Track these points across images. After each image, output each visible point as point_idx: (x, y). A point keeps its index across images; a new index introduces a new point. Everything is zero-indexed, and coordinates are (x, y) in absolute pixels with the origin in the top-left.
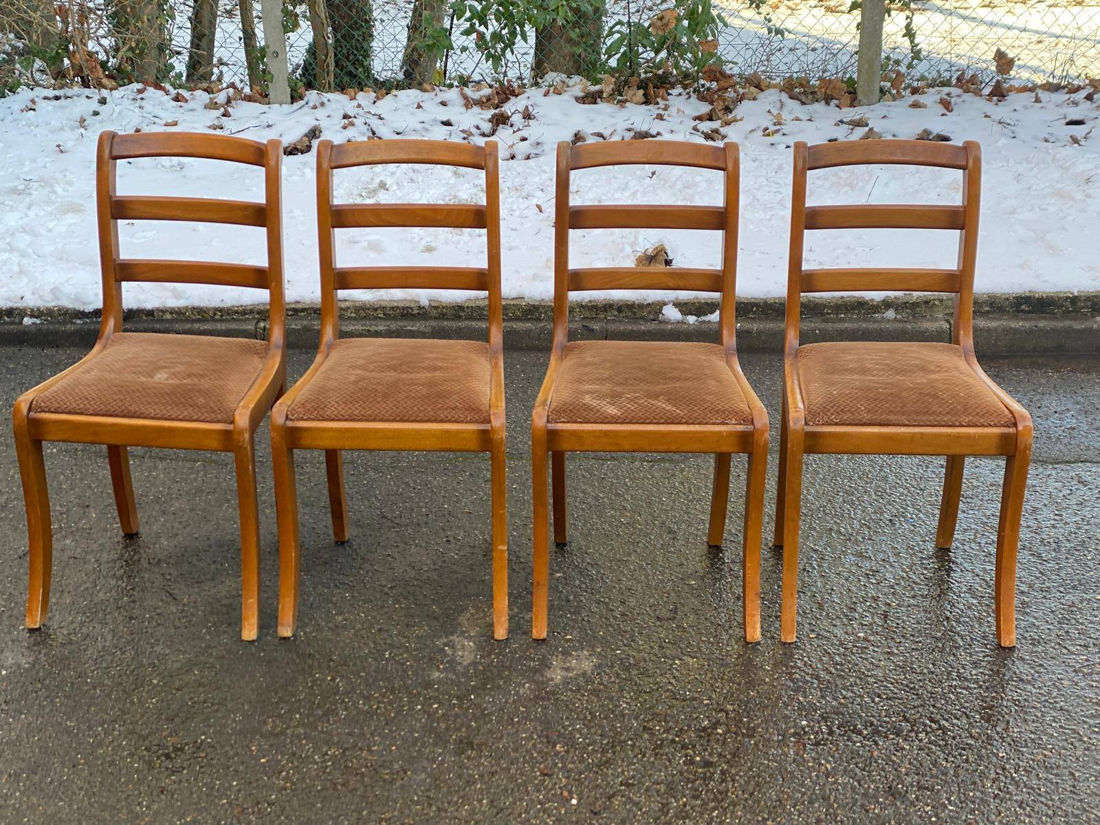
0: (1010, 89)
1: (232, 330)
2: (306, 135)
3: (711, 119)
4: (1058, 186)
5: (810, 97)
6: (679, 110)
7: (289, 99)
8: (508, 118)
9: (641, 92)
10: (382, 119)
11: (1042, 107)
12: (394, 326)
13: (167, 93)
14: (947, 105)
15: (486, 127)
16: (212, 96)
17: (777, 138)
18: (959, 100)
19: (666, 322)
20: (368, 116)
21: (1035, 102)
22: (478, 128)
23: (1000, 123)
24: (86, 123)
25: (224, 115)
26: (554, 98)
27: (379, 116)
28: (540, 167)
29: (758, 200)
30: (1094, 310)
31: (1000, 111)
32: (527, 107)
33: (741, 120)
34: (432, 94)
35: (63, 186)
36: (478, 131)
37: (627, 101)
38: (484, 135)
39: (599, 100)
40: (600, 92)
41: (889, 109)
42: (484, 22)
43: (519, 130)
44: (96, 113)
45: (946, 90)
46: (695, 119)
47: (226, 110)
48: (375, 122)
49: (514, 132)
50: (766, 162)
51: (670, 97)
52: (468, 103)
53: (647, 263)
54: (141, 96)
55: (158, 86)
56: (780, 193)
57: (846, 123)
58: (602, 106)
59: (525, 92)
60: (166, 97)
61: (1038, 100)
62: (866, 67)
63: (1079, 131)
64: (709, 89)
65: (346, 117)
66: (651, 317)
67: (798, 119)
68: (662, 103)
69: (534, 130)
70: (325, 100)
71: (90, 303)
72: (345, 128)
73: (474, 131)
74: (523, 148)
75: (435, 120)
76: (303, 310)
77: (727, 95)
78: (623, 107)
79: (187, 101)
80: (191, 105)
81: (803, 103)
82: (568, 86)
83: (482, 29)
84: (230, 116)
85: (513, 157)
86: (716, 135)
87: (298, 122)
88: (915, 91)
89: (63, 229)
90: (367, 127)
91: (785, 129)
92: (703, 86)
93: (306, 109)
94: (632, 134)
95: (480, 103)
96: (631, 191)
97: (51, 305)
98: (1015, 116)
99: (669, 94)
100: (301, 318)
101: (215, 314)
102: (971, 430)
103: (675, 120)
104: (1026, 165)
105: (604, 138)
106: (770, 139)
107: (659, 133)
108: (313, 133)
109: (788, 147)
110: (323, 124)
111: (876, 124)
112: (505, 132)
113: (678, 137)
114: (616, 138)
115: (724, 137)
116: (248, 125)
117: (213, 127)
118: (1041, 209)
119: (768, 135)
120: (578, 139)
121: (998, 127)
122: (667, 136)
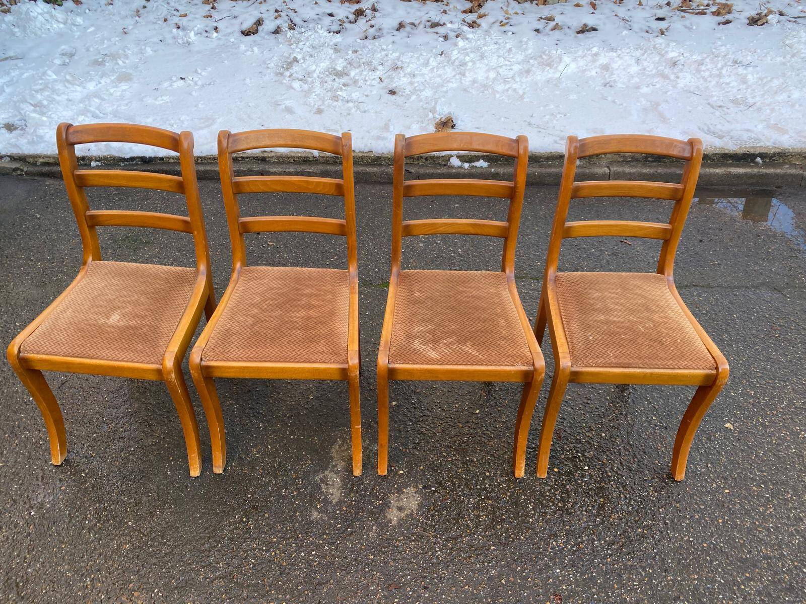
1: (208, 170)
2: (255, 24)
3: (471, 12)
6: (454, 6)
8: (364, 11)
10: (296, 12)
11: (643, 8)
12: (299, 169)
14: (594, 6)
15: (352, 17)
17: (507, 28)
18: (600, 3)
19: (452, 167)
20: (289, 10)
21: (639, 5)
22: (347, 18)
23: (623, 20)
24: (139, 13)
25: (212, 8)
27: (294, 10)
28: (381, 46)
29: (500, 75)
31: (622, 11)
32: (372, 4)
33: (487, 15)
35: (122, 59)
36: (348, 20)
38: (350, 22)
41: (564, 7)
43: (370, 20)
44: (145, 7)
46: (464, 12)
47: (213, 6)
48: (292, 14)
49: (367, 21)
52: (342, 1)
53: (441, 127)
56: (512, 69)
57: (543, 19)
58: (414, 4)
63: (663, 25)
65: (276, 11)
66: (444, 163)
67: (517, 13)
68: (445, 1)
69: (377, 20)
71: (127, 154)
72: (276, 18)
73: (345, 20)
74: (372, 32)
75: (324, 13)
78: (425, 4)
81: (519, 3)
84: (215, 9)
85: (366, 38)
86: (474, 25)
87: (250, 15)
89: (118, 94)
90: (287, 17)
91: (511, 21)
93: (256, 4)
94: (430, 23)
95: (349, 0)
96: (431, 67)
97: (106, 154)
98: (629, 13)
100: (246, 162)
101: (198, 160)
102: (686, 372)
103: (452, 13)
104: (640, 51)
105: (415, 26)
106: (503, 28)
107: (444, 24)
108: (259, 22)
109: (513, 33)
110: (264, 16)
111: (559, 19)
112: (362, 21)
113: (455, 26)
114: (422, 26)
115: (479, 26)
116: (225, 16)
117: (207, 17)
118: (653, 85)
119: (502, 25)
120: (401, 26)
121: (622, 23)
122: (449, 25)
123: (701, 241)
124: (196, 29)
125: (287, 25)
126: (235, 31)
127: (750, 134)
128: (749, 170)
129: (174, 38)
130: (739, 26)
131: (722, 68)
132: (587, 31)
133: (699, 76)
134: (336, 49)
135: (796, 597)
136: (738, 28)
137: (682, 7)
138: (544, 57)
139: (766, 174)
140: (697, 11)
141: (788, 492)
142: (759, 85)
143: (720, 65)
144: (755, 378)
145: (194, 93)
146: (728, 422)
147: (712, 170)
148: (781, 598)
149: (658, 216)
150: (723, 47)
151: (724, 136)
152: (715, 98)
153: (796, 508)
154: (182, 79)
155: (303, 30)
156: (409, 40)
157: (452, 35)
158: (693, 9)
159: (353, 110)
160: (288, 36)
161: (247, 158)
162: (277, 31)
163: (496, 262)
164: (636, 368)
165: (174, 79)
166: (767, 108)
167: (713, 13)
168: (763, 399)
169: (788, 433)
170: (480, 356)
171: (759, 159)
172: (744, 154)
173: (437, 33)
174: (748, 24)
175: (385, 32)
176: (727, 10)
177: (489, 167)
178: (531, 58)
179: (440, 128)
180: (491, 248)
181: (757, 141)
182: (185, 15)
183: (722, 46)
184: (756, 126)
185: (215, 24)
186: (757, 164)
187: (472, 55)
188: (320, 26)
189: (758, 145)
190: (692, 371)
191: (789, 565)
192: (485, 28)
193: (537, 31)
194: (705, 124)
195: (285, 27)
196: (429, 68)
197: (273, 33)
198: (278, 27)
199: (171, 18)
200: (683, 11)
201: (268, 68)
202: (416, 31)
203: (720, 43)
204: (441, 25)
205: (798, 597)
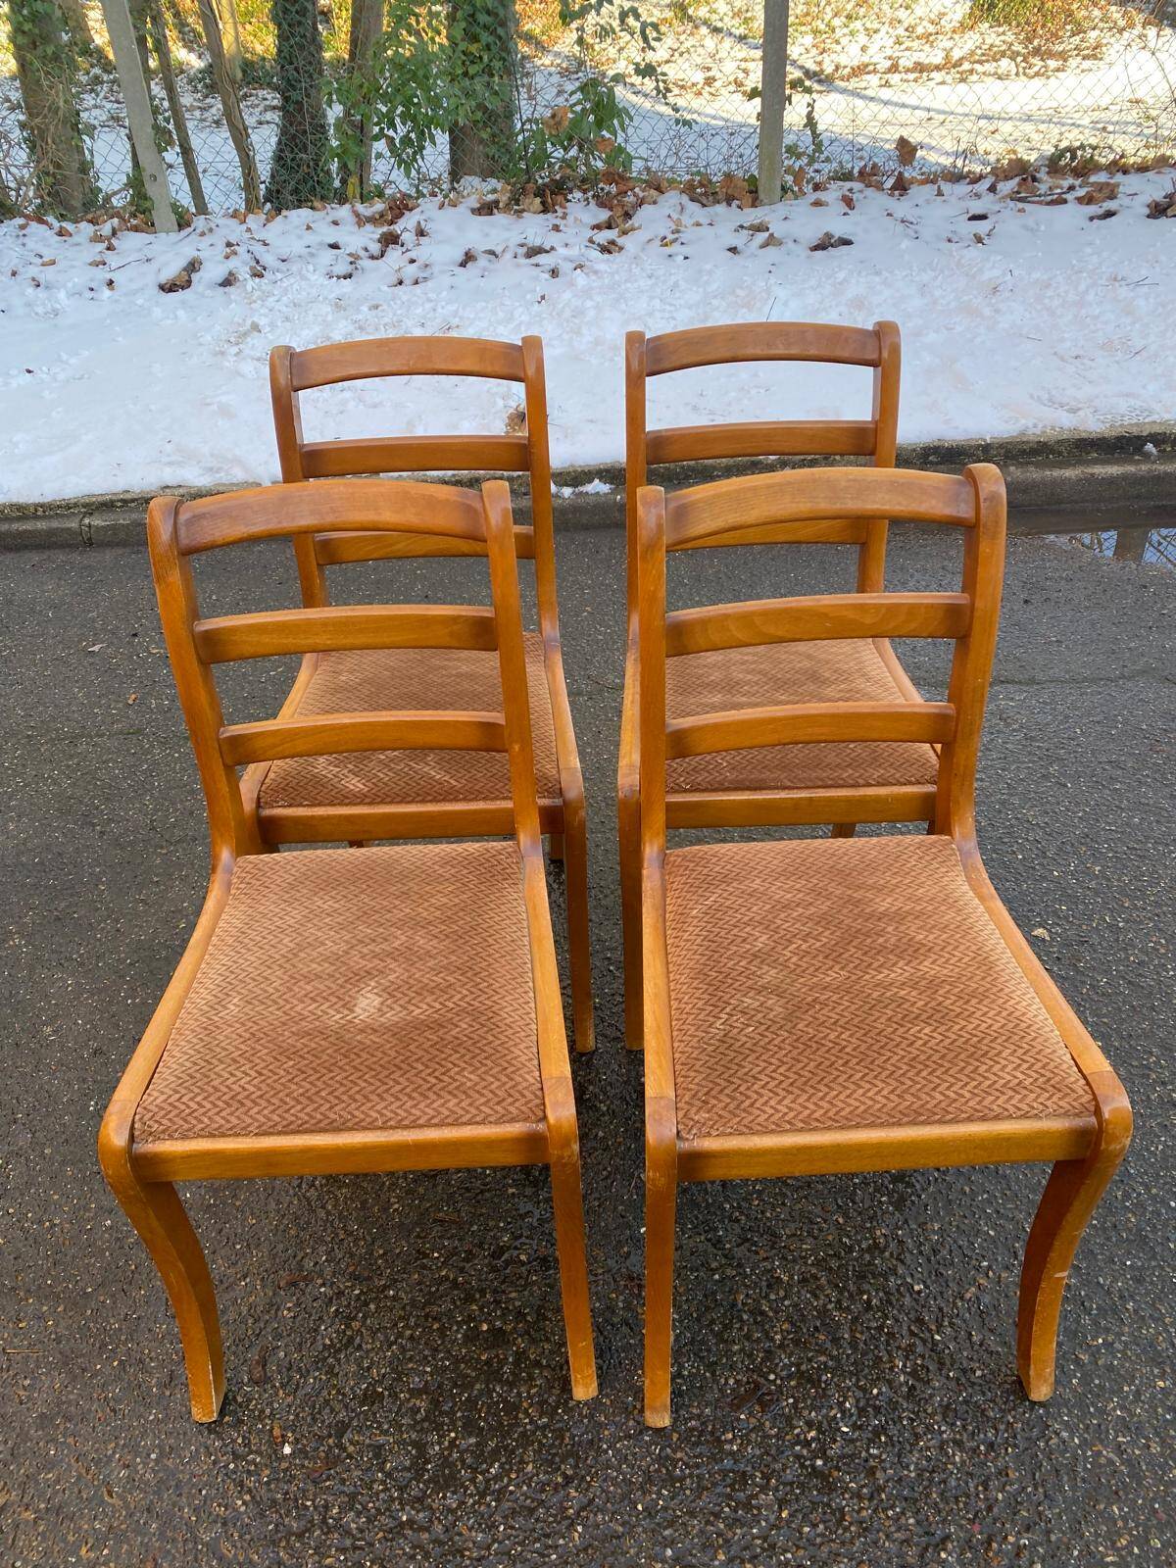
0: (912, 181)
1: (55, 529)
2: (185, 269)
3: (609, 227)
4: (965, 298)
5: (711, 198)
6: (576, 219)
7: (176, 227)
8: (398, 237)
9: (538, 200)
10: (266, 244)
11: (944, 201)
13: (51, 227)
14: (849, 202)
15: (375, 248)
16: (97, 227)
17: (675, 248)
18: (861, 196)
20: (254, 241)
21: (937, 195)
22: (366, 250)
23: (903, 221)
25: (108, 249)
26: (449, 211)
27: (264, 241)
28: (426, 294)
30: (1007, 457)
31: (902, 207)
32: (419, 223)
33: (639, 228)
34: (322, 214)
36: (367, 254)
37: (523, 211)
38: (372, 257)
39: (495, 211)
40: (496, 202)
41: (790, 209)
42: (392, 125)
43: (407, 250)
45: (848, 185)
46: (594, 227)
47: (110, 243)
48: (258, 249)
49: (404, 253)
50: (662, 278)
51: (568, 204)
52: (361, 221)
53: (519, 422)
54: (24, 232)
55: (41, 221)
56: (674, 317)
57: (746, 228)
58: (499, 218)
59: (419, 206)
60: (49, 232)
61: (940, 193)
62: (767, 162)
63: (981, 227)
64: (609, 193)
65: (229, 245)
67: (698, 224)
68: (560, 212)
69: (425, 251)
70: (213, 226)
72: (227, 258)
73: (362, 253)
74: (411, 271)
75: (321, 244)
76: (133, 500)
77: (626, 199)
78: (519, 217)
79: (71, 235)
80: (76, 239)
81: (704, 206)
82: (463, 197)
83: (391, 133)
84: (113, 249)
85: (401, 283)
86: (612, 247)
87: (177, 254)
88: (817, 187)
90: (249, 255)
91: (684, 237)
92: (602, 189)
93: (193, 236)
94: (525, 250)
95: (372, 220)
96: (516, 323)
98: (918, 211)
99: (569, 201)
100: (132, 510)
102: (883, 791)
103: (571, 231)
104: (930, 272)
105: (497, 257)
106: (668, 250)
107: (552, 248)
108: (193, 266)
109: (686, 258)
110: (202, 255)
111: (777, 228)
112: (394, 254)
113: (574, 252)
114: (508, 256)
115: (621, 249)
116: (130, 259)
117: (96, 264)
118: (948, 329)
119: (666, 245)
120: (468, 258)
121: (900, 227)
122: (561, 251)
123: (1026, 602)
124: (70, 285)
125: (247, 269)
126: (147, 285)
127: (1132, 402)
128: (1131, 469)
129: (28, 305)
130: (1131, 221)
131: (1086, 291)
132: (832, 246)
133: (1039, 307)
134: (339, 304)
135: (1150, 1259)
136: (1129, 224)
137: (1018, 192)
138: (739, 292)
139: (1166, 473)
140: (1049, 198)
141: (1151, 1053)
142: (1160, 315)
143: (1082, 287)
144: (1106, 842)
145: (46, 394)
146: (1041, 926)
147: (1056, 473)
148: (1115, 1263)
149: (946, 563)
150: (1095, 256)
151: (1079, 409)
152: (1068, 344)
153: (1164, 1083)
154: (29, 372)
155: (279, 276)
156: (482, 282)
157: (566, 267)
158: (1040, 196)
159: (351, 405)
160: (249, 288)
161: (133, 501)
162: (228, 282)
163: (606, 662)
164: (777, 788)
165: (14, 372)
166: (1168, 353)
167: (1080, 200)
168: (1119, 880)
169: (1163, 941)
170: (452, 781)
171: (1150, 447)
172: (1120, 438)
173: (537, 265)
174: (1148, 217)
175: (436, 269)
176: (1106, 192)
177: (613, 492)
178: (715, 297)
179: (516, 424)
180: (600, 637)
181: (1147, 413)
182: (53, 263)
183: (1092, 255)
184: (1144, 387)
185: (109, 276)
186: (1147, 456)
187: (599, 299)
188: (311, 268)
189: (1146, 421)
190: (896, 790)
191: (1139, 1194)
192: (632, 251)
193: (733, 250)
194: (1043, 388)
195: (243, 273)
196: (512, 326)
197: (220, 285)
198: (231, 274)
199: (24, 270)
200: (1021, 200)
201: (201, 344)
202: (498, 265)
203: (1089, 250)
204: (547, 252)
205: (1154, 1258)
